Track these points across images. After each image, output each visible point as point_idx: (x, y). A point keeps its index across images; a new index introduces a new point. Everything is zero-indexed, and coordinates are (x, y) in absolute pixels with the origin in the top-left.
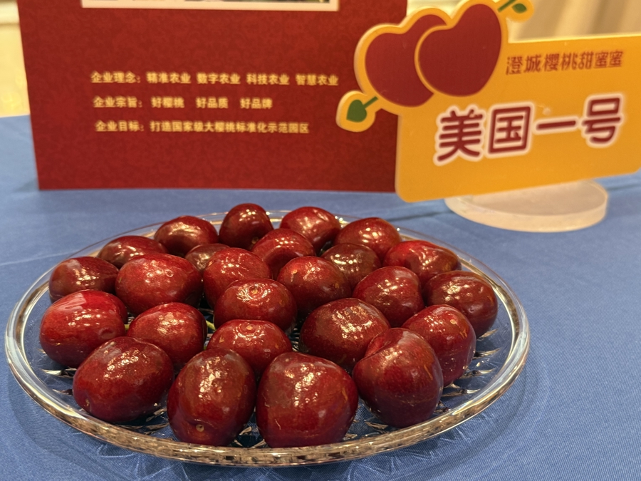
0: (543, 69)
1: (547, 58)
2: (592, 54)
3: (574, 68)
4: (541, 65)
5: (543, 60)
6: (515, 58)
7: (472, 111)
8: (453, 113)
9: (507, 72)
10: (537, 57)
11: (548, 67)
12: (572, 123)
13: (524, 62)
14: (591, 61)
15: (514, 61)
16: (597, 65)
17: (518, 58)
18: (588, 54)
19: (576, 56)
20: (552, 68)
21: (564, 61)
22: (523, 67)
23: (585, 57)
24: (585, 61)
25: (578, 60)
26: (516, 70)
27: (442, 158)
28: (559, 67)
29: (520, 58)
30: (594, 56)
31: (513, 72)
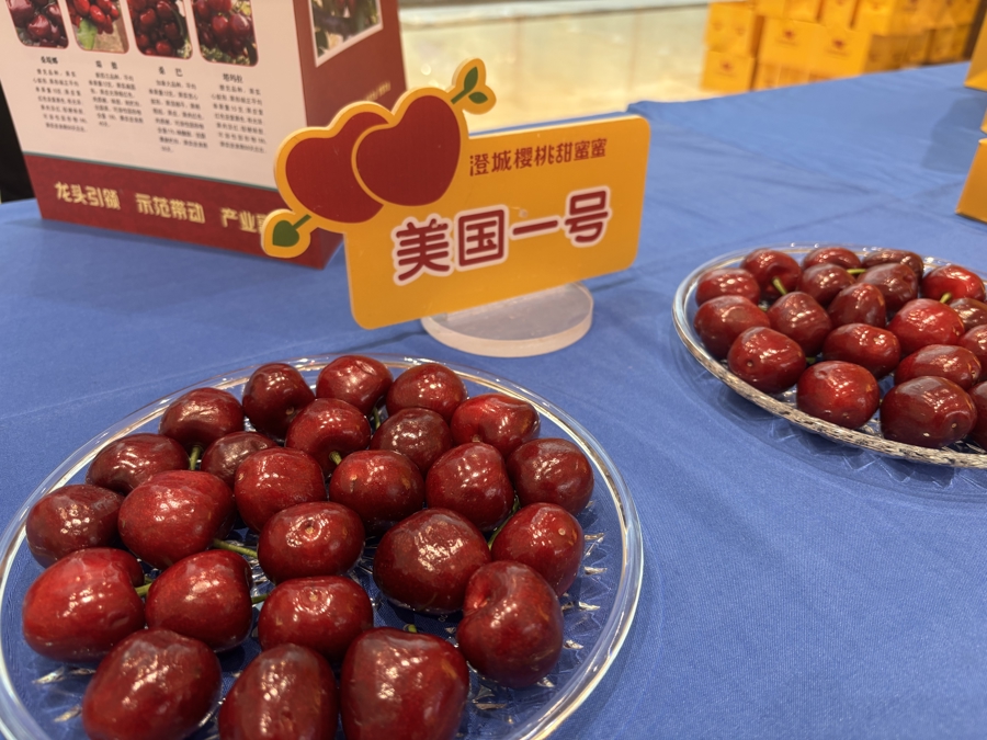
0: (514, 166)
1: (517, 153)
2: (571, 145)
3: (551, 162)
4: (511, 163)
5: (513, 157)
6: (479, 156)
7: (433, 221)
8: (410, 225)
9: (472, 174)
10: (505, 153)
11: (520, 164)
12: (553, 224)
13: (490, 160)
14: (570, 153)
15: (478, 160)
16: (576, 156)
17: (483, 155)
18: (566, 145)
19: (551, 148)
20: (524, 165)
21: (538, 155)
22: (490, 167)
23: (563, 148)
24: (563, 153)
25: (555, 153)
26: (482, 170)
27: (402, 277)
28: (533, 162)
29: (485, 156)
30: (573, 148)
31: (479, 173)
